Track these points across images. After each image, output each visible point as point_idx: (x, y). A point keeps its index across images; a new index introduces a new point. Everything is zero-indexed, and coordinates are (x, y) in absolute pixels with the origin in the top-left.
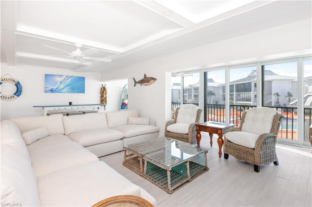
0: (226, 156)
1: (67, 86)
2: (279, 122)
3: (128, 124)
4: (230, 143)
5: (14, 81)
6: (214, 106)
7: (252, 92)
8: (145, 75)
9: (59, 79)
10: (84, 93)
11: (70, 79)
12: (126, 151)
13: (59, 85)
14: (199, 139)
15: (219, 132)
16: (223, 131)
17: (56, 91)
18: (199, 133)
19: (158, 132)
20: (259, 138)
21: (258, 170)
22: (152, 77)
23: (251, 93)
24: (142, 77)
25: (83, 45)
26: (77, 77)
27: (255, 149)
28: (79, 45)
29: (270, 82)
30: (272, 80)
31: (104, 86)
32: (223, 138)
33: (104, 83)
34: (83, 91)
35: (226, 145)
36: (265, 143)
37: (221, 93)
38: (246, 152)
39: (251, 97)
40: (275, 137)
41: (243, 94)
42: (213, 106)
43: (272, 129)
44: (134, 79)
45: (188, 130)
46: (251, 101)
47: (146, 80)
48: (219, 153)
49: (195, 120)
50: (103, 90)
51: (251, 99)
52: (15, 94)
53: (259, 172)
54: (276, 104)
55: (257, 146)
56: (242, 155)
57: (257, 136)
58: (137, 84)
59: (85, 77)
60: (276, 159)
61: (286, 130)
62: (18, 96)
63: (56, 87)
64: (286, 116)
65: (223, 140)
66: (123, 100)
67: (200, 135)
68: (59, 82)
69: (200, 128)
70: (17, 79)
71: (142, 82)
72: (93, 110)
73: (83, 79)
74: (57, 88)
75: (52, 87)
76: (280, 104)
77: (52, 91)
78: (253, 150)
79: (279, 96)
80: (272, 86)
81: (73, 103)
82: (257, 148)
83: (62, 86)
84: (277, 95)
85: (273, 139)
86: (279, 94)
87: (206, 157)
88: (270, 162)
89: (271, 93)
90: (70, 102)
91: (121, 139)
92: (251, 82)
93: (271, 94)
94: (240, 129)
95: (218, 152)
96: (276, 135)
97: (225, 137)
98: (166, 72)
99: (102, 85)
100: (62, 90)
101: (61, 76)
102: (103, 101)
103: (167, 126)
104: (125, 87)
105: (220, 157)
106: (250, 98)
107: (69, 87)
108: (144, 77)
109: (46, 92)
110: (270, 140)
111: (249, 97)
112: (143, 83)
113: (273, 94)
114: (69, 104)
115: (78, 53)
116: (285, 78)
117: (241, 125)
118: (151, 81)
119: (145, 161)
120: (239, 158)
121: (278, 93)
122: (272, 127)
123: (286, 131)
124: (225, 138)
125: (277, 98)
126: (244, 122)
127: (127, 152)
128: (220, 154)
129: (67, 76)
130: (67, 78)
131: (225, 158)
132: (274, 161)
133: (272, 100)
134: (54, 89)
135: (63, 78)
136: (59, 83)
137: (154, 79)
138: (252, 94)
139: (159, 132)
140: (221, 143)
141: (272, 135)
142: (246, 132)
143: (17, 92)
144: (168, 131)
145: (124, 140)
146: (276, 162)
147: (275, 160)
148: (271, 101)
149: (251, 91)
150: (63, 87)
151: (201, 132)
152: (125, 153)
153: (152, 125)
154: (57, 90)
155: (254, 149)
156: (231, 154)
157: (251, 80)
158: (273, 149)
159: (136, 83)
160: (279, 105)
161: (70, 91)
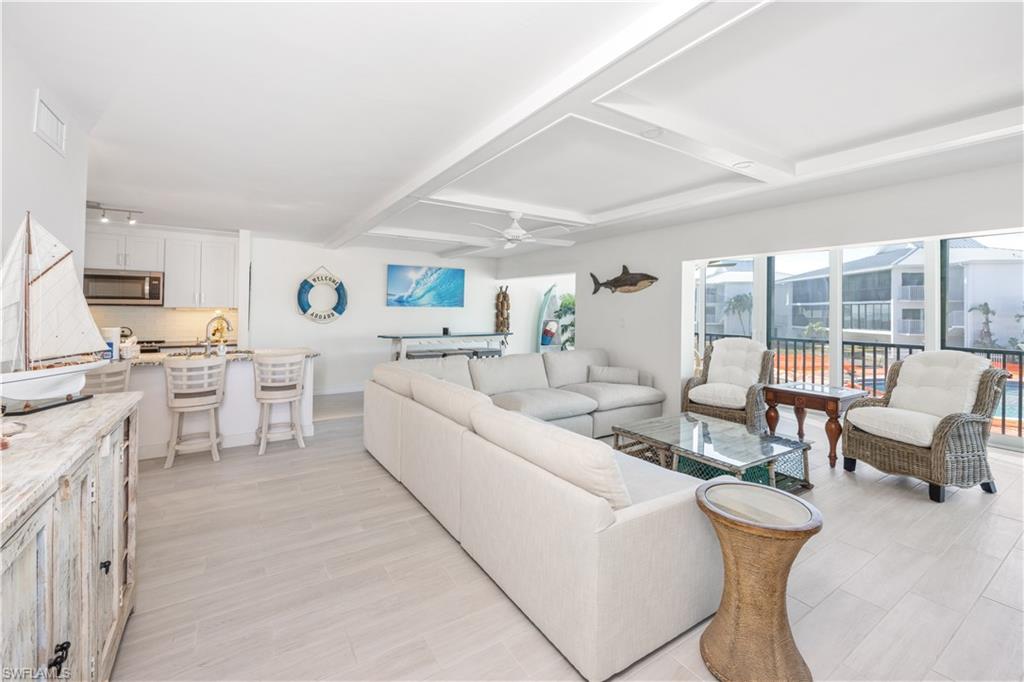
0: (850, 465)
1: (429, 291)
2: (996, 388)
3: (588, 381)
4: (861, 434)
5: (334, 281)
6: (795, 345)
7: (892, 301)
8: (625, 268)
9: (413, 276)
10: (462, 306)
11: (435, 276)
12: (618, 435)
13: (415, 290)
14: (772, 420)
15: (831, 406)
16: (840, 404)
17: (408, 302)
18: (772, 408)
19: (661, 402)
20: (942, 423)
21: (939, 496)
22: (644, 272)
23: (889, 304)
24: (618, 273)
25: (524, 214)
26: (449, 269)
27: (933, 447)
28: (518, 216)
29: (960, 268)
30: (967, 264)
31: (504, 290)
32: (841, 421)
33: (503, 283)
34: (460, 303)
35: (849, 437)
36: (960, 436)
37: (788, 303)
38: (906, 454)
39: (889, 315)
40: (984, 424)
41: (862, 308)
42: (793, 343)
43: (976, 404)
44: (592, 275)
45: (745, 399)
46: (889, 329)
47: (627, 280)
48: (830, 457)
49: (758, 377)
50: (502, 301)
51: (889, 322)
52: (335, 309)
53: (943, 501)
54: (980, 340)
55: (936, 441)
56: (896, 461)
57: (937, 421)
58: (602, 288)
59: (463, 271)
60: (989, 477)
61: (1017, 419)
62: (340, 313)
63: (409, 293)
64: (1016, 378)
65: (840, 425)
66: (546, 324)
67: (776, 412)
68: (414, 282)
69: (775, 397)
70: (340, 277)
71: (615, 284)
72: (486, 346)
73: (460, 273)
74: (410, 296)
75: (402, 294)
76: (993, 338)
77: (400, 302)
78: (925, 451)
79: (990, 315)
80: (965, 281)
81: (452, 331)
82: (937, 445)
83: (419, 292)
84: (985, 309)
85: (981, 429)
86: (991, 307)
87: (806, 459)
88: (972, 483)
89: (963, 303)
90: (446, 326)
91: (589, 414)
92: (889, 272)
93: (960, 306)
94: (886, 402)
95: (828, 454)
96: (988, 420)
97: (845, 417)
98: (685, 264)
99: (501, 288)
100: (420, 301)
101: (418, 268)
102: (501, 325)
103: (689, 389)
104: (550, 290)
105: (833, 465)
106: (885, 319)
107: (433, 293)
108: (623, 273)
109: (389, 304)
110: (971, 430)
111: (881, 314)
112: (620, 286)
113: (967, 305)
114: (442, 332)
115: (516, 231)
116: (1012, 258)
117: (889, 392)
118: (641, 283)
119: (675, 456)
120: (887, 468)
121: (986, 304)
122: (977, 400)
123: (1017, 425)
124: (846, 420)
125: (984, 320)
126: (895, 385)
127: (620, 438)
128: (833, 459)
129: (430, 269)
130: (429, 273)
131: (845, 468)
132: (983, 481)
133: (965, 327)
134: (404, 299)
135: (423, 272)
136: (414, 285)
137: (651, 279)
138: (892, 306)
139: (664, 403)
140: (834, 432)
141: (977, 417)
142: (902, 408)
143: (338, 304)
144: (691, 402)
145: (596, 414)
146: (988, 484)
147: (985, 480)
148: (963, 330)
149: (889, 299)
150: (421, 293)
151: (780, 405)
152: (617, 441)
153: (645, 385)
154: (410, 299)
155: (929, 448)
156: (864, 459)
157: (889, 264)
158: (980, 453)
159: (598, 285)
160: (993, 343)
161: (434, 303)
